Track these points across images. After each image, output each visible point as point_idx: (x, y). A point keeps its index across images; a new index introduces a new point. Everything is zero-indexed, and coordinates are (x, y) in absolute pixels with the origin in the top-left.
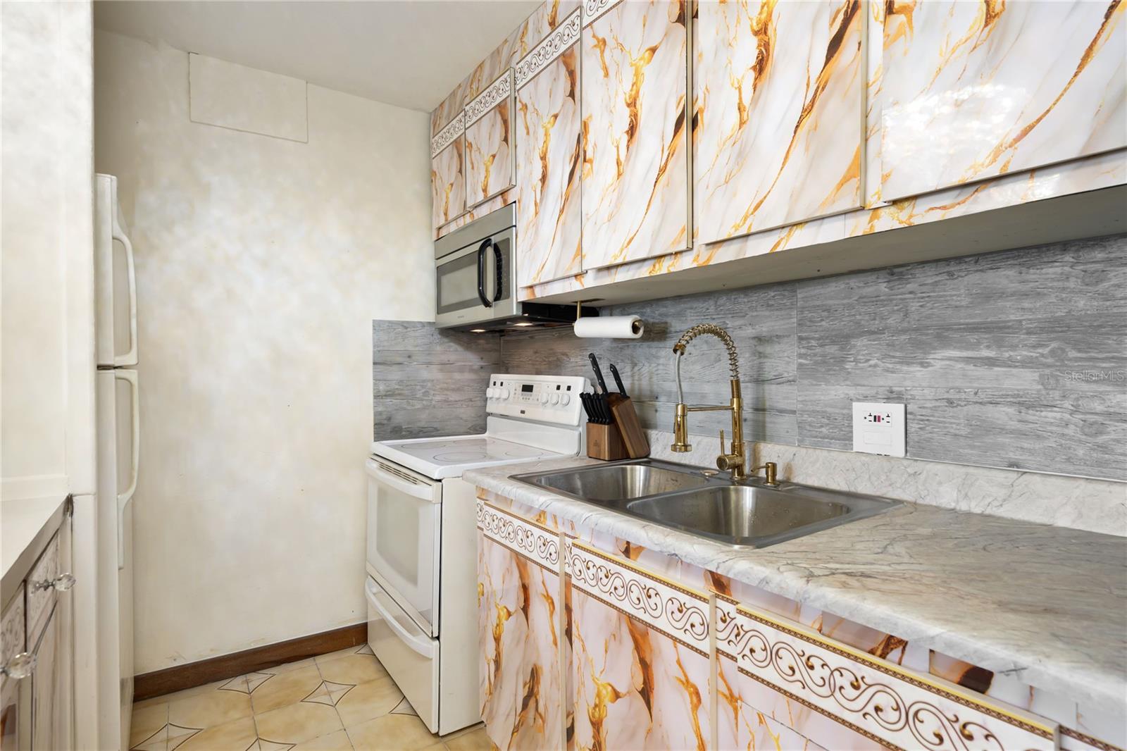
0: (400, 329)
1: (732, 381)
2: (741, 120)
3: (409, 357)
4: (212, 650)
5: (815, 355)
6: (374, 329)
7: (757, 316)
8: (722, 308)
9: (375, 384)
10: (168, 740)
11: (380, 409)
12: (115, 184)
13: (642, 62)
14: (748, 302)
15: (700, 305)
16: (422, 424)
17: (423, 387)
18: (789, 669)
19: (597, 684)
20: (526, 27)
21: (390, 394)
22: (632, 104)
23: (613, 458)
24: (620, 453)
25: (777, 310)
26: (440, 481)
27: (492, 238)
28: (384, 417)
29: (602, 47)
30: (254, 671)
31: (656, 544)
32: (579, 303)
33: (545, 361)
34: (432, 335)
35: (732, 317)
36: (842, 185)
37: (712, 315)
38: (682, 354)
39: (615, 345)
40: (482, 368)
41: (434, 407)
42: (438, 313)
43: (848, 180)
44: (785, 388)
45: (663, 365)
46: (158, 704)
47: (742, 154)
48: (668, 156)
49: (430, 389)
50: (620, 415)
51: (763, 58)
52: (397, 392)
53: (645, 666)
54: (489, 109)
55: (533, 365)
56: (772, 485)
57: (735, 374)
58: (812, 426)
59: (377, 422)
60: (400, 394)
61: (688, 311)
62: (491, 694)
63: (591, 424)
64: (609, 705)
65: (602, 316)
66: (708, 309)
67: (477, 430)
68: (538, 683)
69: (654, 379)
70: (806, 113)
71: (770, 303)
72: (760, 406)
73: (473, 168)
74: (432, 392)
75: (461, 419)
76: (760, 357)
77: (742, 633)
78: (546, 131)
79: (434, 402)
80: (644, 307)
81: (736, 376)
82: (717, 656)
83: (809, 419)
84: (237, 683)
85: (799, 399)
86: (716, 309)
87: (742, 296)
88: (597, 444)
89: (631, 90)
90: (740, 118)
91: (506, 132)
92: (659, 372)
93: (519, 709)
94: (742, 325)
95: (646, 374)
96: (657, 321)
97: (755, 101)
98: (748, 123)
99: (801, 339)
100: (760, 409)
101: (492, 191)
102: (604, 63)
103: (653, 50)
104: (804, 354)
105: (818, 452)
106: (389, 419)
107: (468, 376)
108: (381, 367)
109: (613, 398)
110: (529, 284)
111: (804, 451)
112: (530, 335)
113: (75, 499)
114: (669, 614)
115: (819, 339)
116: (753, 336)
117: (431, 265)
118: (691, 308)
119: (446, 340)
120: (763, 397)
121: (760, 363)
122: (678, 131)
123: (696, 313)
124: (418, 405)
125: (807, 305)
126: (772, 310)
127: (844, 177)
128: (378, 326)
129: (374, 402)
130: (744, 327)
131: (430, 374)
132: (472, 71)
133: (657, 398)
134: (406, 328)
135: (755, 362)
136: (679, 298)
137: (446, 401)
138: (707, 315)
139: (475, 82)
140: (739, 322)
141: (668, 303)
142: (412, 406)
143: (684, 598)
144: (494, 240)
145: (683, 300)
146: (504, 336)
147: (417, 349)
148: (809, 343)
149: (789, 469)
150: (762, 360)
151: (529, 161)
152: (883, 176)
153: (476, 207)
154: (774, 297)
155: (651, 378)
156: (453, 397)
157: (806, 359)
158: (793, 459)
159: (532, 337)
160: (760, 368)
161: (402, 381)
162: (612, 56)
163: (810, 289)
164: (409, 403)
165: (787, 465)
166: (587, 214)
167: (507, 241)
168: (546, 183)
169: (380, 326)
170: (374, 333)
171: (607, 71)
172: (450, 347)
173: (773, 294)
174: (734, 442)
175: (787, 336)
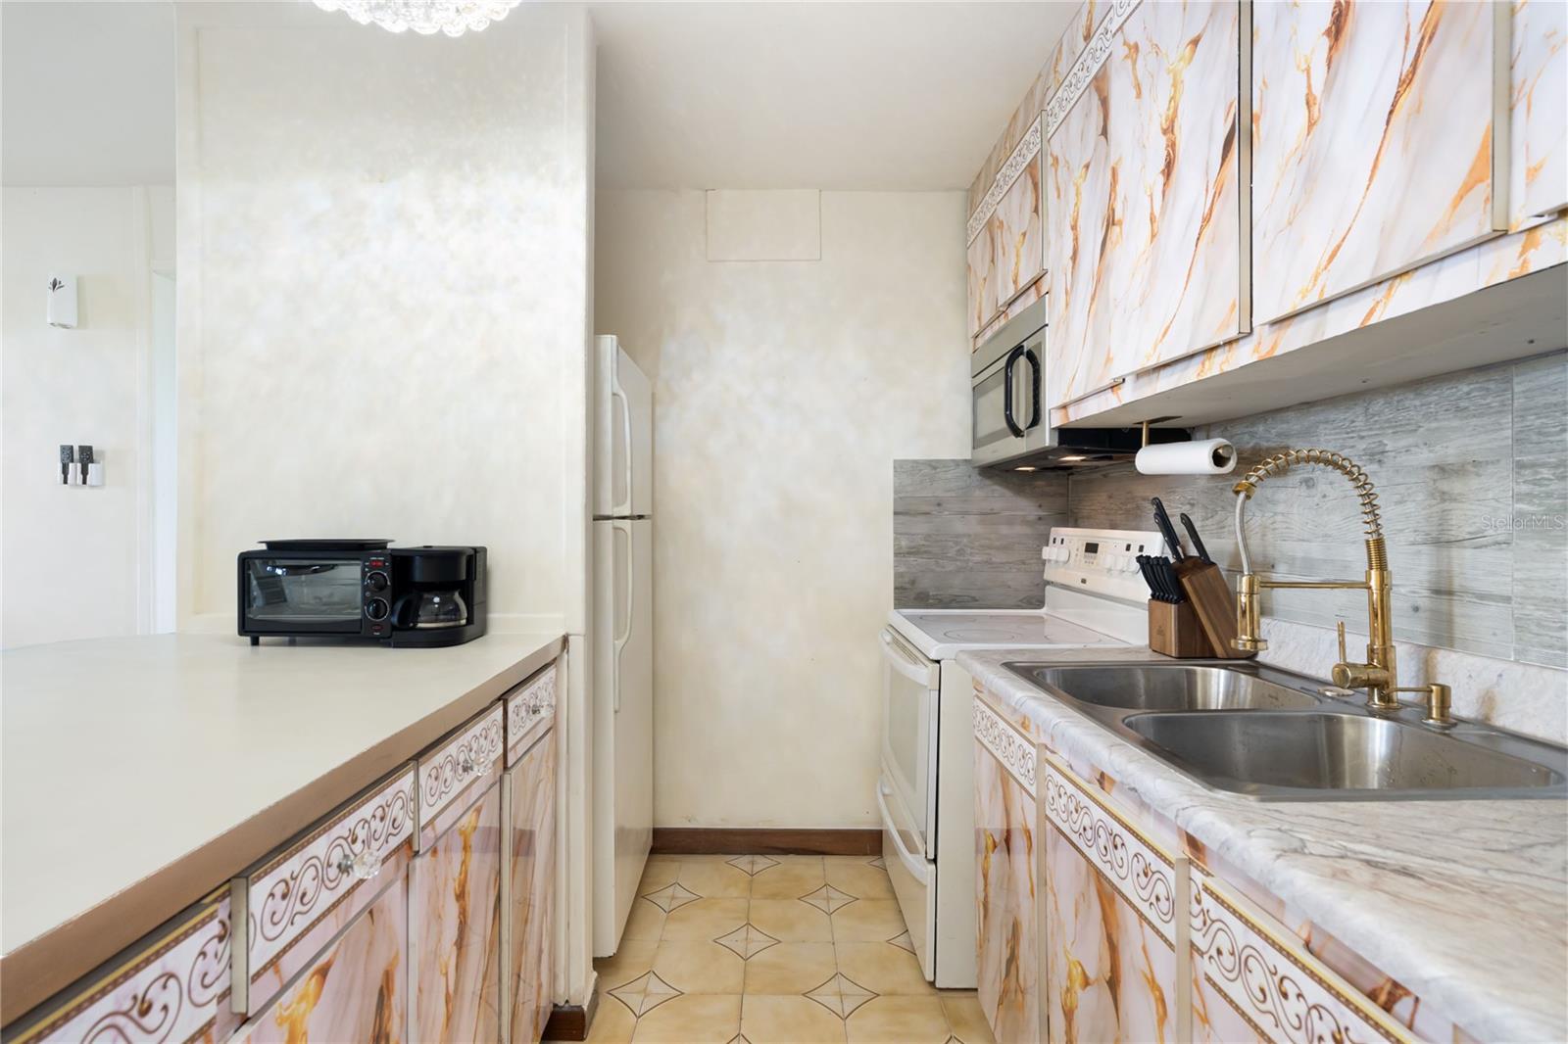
0: (927, 470)
1: (1368, 542)
2: (1309, 121)
3: (939, 505)
4: (722, 820)
5: (1549, 495)
6: (895, 471)
7: (1437, 429)
8: (1376, 418)
9: (895, 539)
10: (673, 898)
11: (902, 569)
12: (615, 343)
13: (1182, 63)
14: (1422, 405)
15: (1339, 416)
16: (956, 591)
17: (957, 543)
18: (1258, 990)
19: (1068, 959)
20: (1060, 51)
21: (913, 552)
22: (1169, 130)
23: (1182, 656)
24: (1196, 646)
25: (1474, 416)
26: (938, 662)
27: (1025, 344)
28: (907, 580)
29: (1134, 56)
30: (762, 854)
31: (1117, 772)
32: (1145, 425)
33: (1121, 509)
34: (970, 476)
35: (1394, 433)
36: (1462, 198)
37: (1360, 431)
38: (1248, 497)
39: (1212, 484)
40: (1040, 519)
41: (972, 569)
42: (974, 448)
43: (1471, 188)
44: (1487, 555)
45: (1283, 514)
46: (672, 861)
47: (1311, 172)
48: (1214, 197)
49: (965, 546)
50: (1194, 589)
51: (1341, 12)
52: (923, 549)
53: (1113, 948)
54: (1019, 172)
55: (1107, 514)
56: (1439, 723)
57: (1373, 528)
58: (1543, 627)
59: (898, 585)
60: (926, 552)
61: (1322, 426)
62: (981, 947)
63: (1154, 602)
64: (1079, 992)
65: (1196, 440)
66: (1353, 422)
67: (1031, 604)
68: (1018, 944)
69: (1270, 537)
70: (1405, 86)
71: (1462, 404)
72: (1443, 587)
73: (1004, 254)
74: (969, 551)
75: (1009, 587)
76: (1443, 501)
77: (1209, 922)
78: (1077, 189)
79: (970, 564)
80: (1253, 424)
81: (1377, 531)
82: (1191, 954)
83: (1538, 614)
84: (743, 862)
85: (1517, 575)
86: (1367, 420)
87: (1412, 396)
88: (1161, 632)
89: (1169, 109)
90: (1309, 117)
91: (1037, 200)
92: (1276, 526)
93: (1003, 976)
94: (1410, 446)
95: (1257, 530)
96: (1273, 445)
97: (1329, 85)
98: (1319, 123)
99: (1521, 466)
100: (1443, 591)
101: (1023, 282)
102: (1136, 78)
103: (1195, 42)
104: (1528, 494)
105: (1547, 674)
106: (913, 582)
107: (1020, 530)
108: (901, 517)
109: (1189, 564)
110: (1060, 403)
111: (1519, 670)
112: (1104, 473)
113: (571, 638)
114: (1135, 875)
115: (1557, 466)
116: (1432, 464)
117: (967, 384)
118: (1327, 422)
119: (988, 482)
120: (1449, 572)
121: (1444, 511)
122: (1227, 156)
123: (1334, 429)
124: (950, 567)
125: (1532, 404)
126: (1466, 418)
127: (1466, 184)
128: (900, 467)
129: (895, 561)
130: (1413, 449)
131: (969, 526)
132: (1006, 126)
133: (1273, 566)
134: (935, 468)
135: (1435, 509)
136: (1307, 406)
137: (988, 562)
138: (1353, 432)
139: (1008, 142)
140: (1405, 441)
141: (1291, 415)
142: (943, 567)
143: (1149, 856)
144: (1027, 346)
145: (1312, 409)
146: (1072, 474)
147: (949, 494)
148: (1537, 473)
149: (1488, 700)
150: (1447, 505)
151: (1060, 234)
152: (1529, 170)
153: (1009, 305)
154: (1468, 393)
155: (1264, 535)
156: (999, 557)
157: (1530, 503)
158: (1498, 684)
159: (1105, 476)
160: (1443, 519)
161: (929, 536)
162: (1146, 65)
163: (1538, 374)
164: (937, 563)
165: (1487, 692)
166: (1115, 300)
167: (1040, 346)
168: (1077, 262)
169: (902, 468)
170: (895, 476)
171: (1139, 89)
172: (993, 491)
173: (1465, 388)
174: (1373, 643)
175: (1493, 463)
